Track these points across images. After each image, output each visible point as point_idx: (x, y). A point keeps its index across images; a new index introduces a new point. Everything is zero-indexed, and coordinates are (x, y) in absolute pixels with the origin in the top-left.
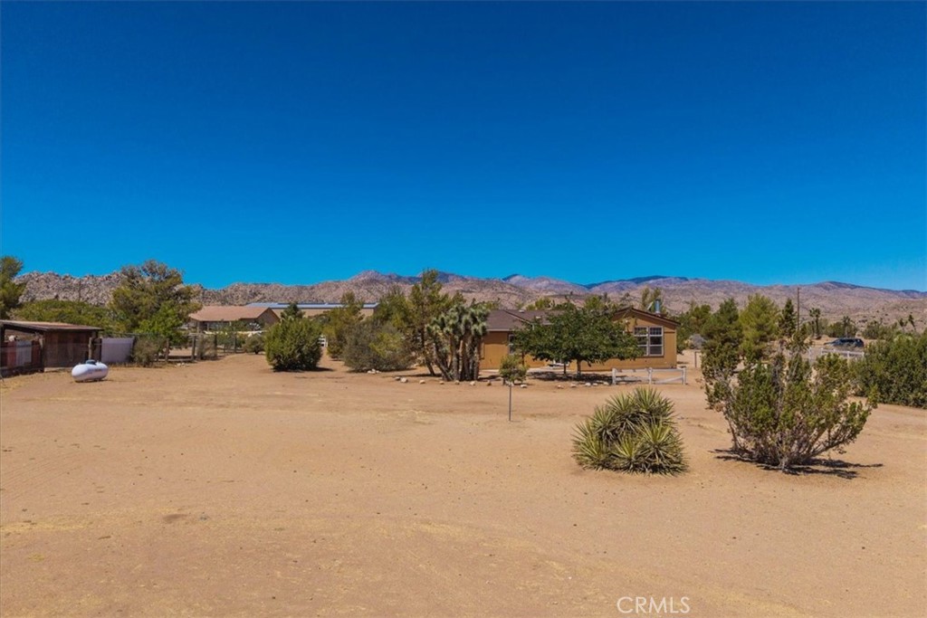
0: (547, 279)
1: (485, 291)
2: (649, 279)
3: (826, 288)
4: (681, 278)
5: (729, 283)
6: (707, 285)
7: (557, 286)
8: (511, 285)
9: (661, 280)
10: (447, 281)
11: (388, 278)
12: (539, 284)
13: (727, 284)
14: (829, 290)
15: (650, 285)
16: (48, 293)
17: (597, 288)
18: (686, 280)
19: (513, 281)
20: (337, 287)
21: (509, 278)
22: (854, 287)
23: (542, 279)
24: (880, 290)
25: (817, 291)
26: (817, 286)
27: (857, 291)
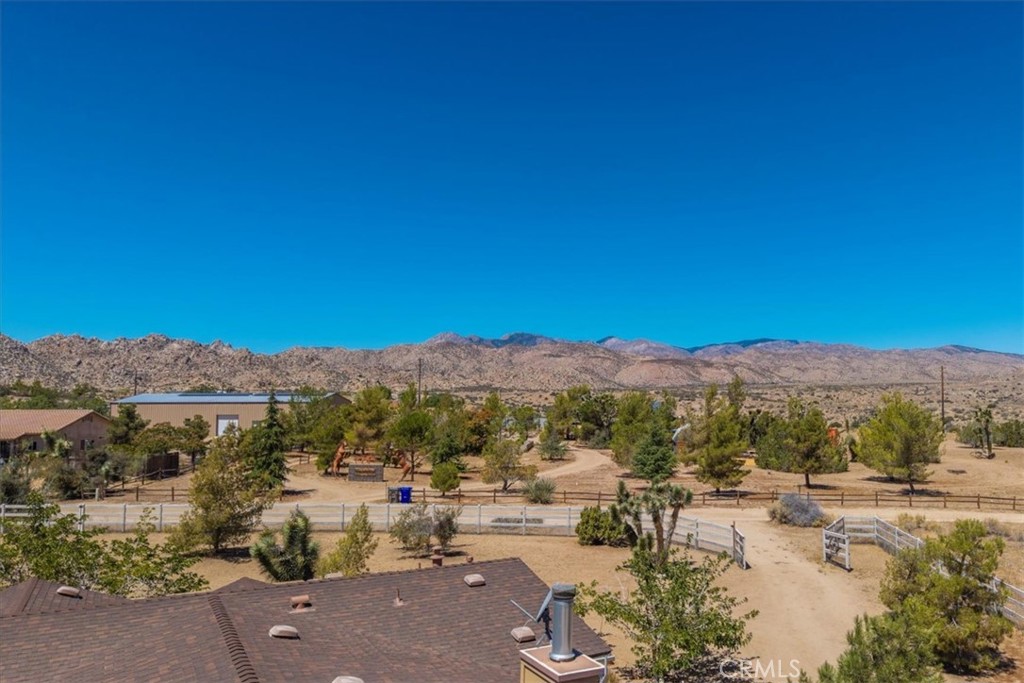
0: (646, 342)
1: (575, 355)
2: (756, 342)
3: (948, 352)
4: (791, 341)
5: (843, 346)
6: (820, 349)
7: (655, 349)
8: (606, 349)
9: (770, 343)
10: (535, 344)
11: (467, 342)
12: (637, 348)
13: (841, 348)
14: (951, 354)
15: (758, 348)
16: (71, 358)
17: (700, 352)
18: (797, 343)
19: (608, 343)
20: (409, 351)
21: (604, 340)
22: (978, 351)
23: (640, 342)
24: (1007, 354)
25: (939, 356)
26: (940, 350)
27: (981, 356)
